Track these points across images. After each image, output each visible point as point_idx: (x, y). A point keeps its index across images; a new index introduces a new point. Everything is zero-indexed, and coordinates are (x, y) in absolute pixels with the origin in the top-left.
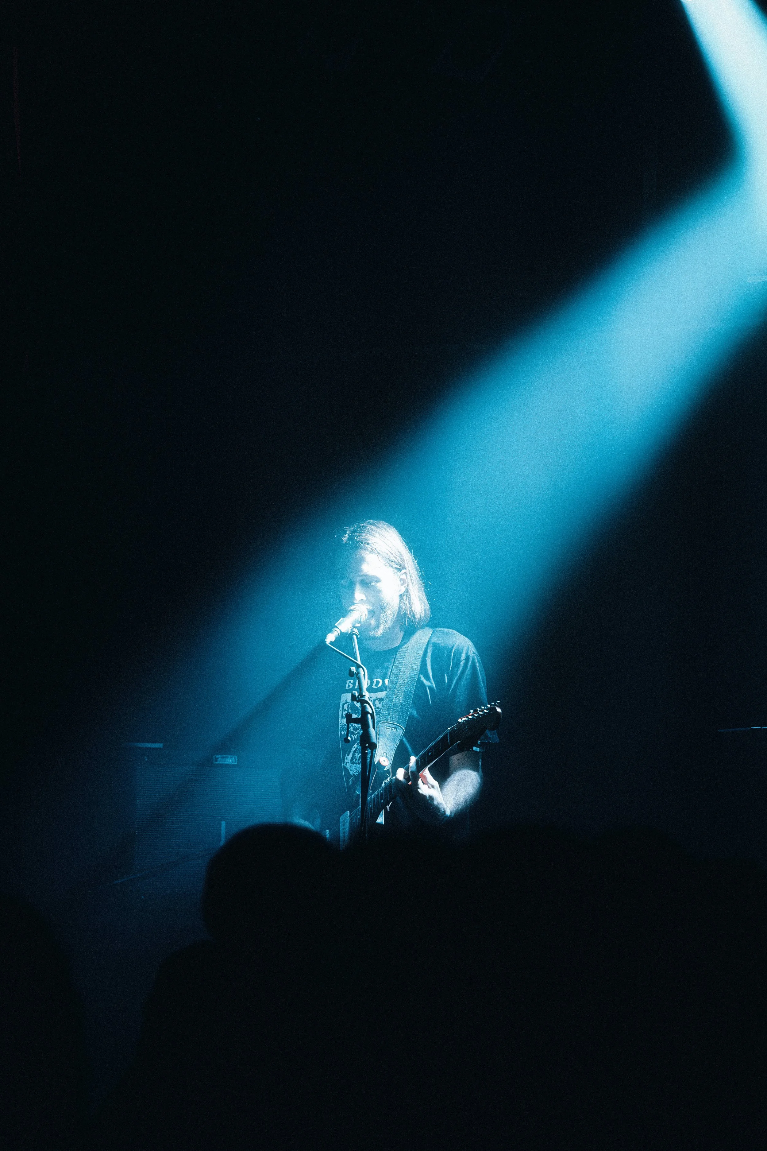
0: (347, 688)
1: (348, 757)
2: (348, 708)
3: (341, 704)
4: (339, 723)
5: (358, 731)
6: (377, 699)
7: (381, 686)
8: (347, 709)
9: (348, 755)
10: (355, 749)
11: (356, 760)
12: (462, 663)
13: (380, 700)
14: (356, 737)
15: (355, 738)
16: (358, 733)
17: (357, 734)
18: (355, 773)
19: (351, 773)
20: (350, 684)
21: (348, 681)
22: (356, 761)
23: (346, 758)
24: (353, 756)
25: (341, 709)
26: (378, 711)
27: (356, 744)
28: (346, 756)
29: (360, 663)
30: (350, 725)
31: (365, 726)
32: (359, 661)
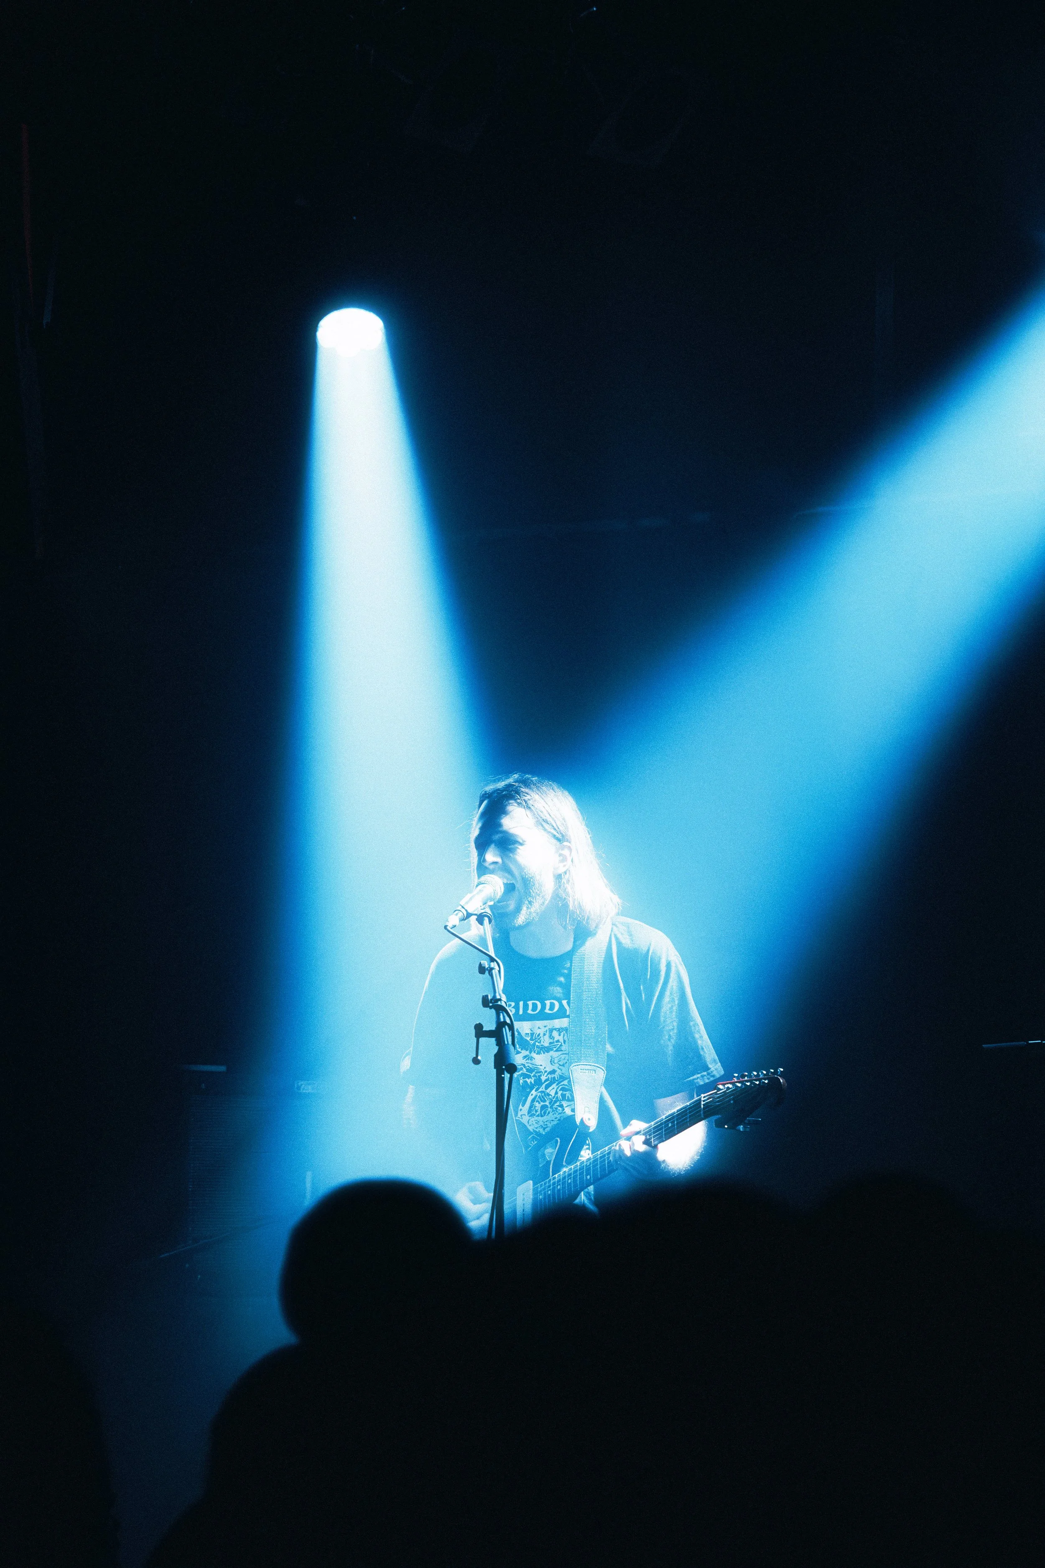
1: (523, 1108)
5: (534, 1073)
6: (555, 1029)
7: (557, 1011)
9: (523, 1106)
10: (533, 1096)
11: (536, 1111)
12: (663, 974)
13: (559, 1030)
15: (531, 1082)
16: (535, 1076)
17: (533, 1077)
18: (537, 1128)
19: (531, 1128)
22: (537, 1113)
23: (521, 1110)
24: (532, 1106)
26: (559, 1046)
27: (535, 1089)
28: (521, 1107)
29: (493, 955)
30: (481, 1039)
31: (500, 1042)
32: (492, 953)
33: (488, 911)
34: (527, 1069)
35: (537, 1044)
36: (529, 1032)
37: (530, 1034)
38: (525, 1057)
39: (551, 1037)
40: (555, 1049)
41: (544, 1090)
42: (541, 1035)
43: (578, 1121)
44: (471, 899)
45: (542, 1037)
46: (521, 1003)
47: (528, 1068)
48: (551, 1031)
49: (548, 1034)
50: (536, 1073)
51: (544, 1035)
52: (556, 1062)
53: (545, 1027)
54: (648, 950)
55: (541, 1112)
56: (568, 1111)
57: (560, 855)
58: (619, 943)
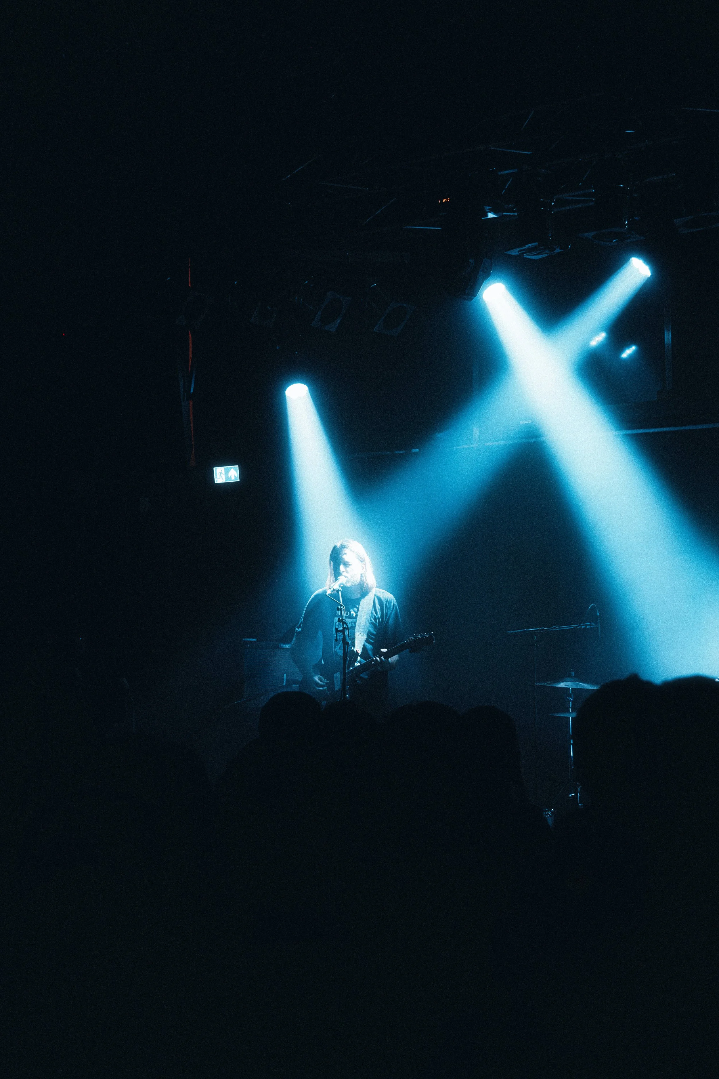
3: (333, 624)
10: (341, 644)
12: (391, 606)
29: (342, 604)
30: (338, 633)
31: (344, 634)
32: (342, 603)
33: (341, 589)
39: (351, 625)
43: (355, 651)
44: (335, 584)
54: (388, 599)
56: (353, 649)
57: (362, 567)
58: (379, 599)
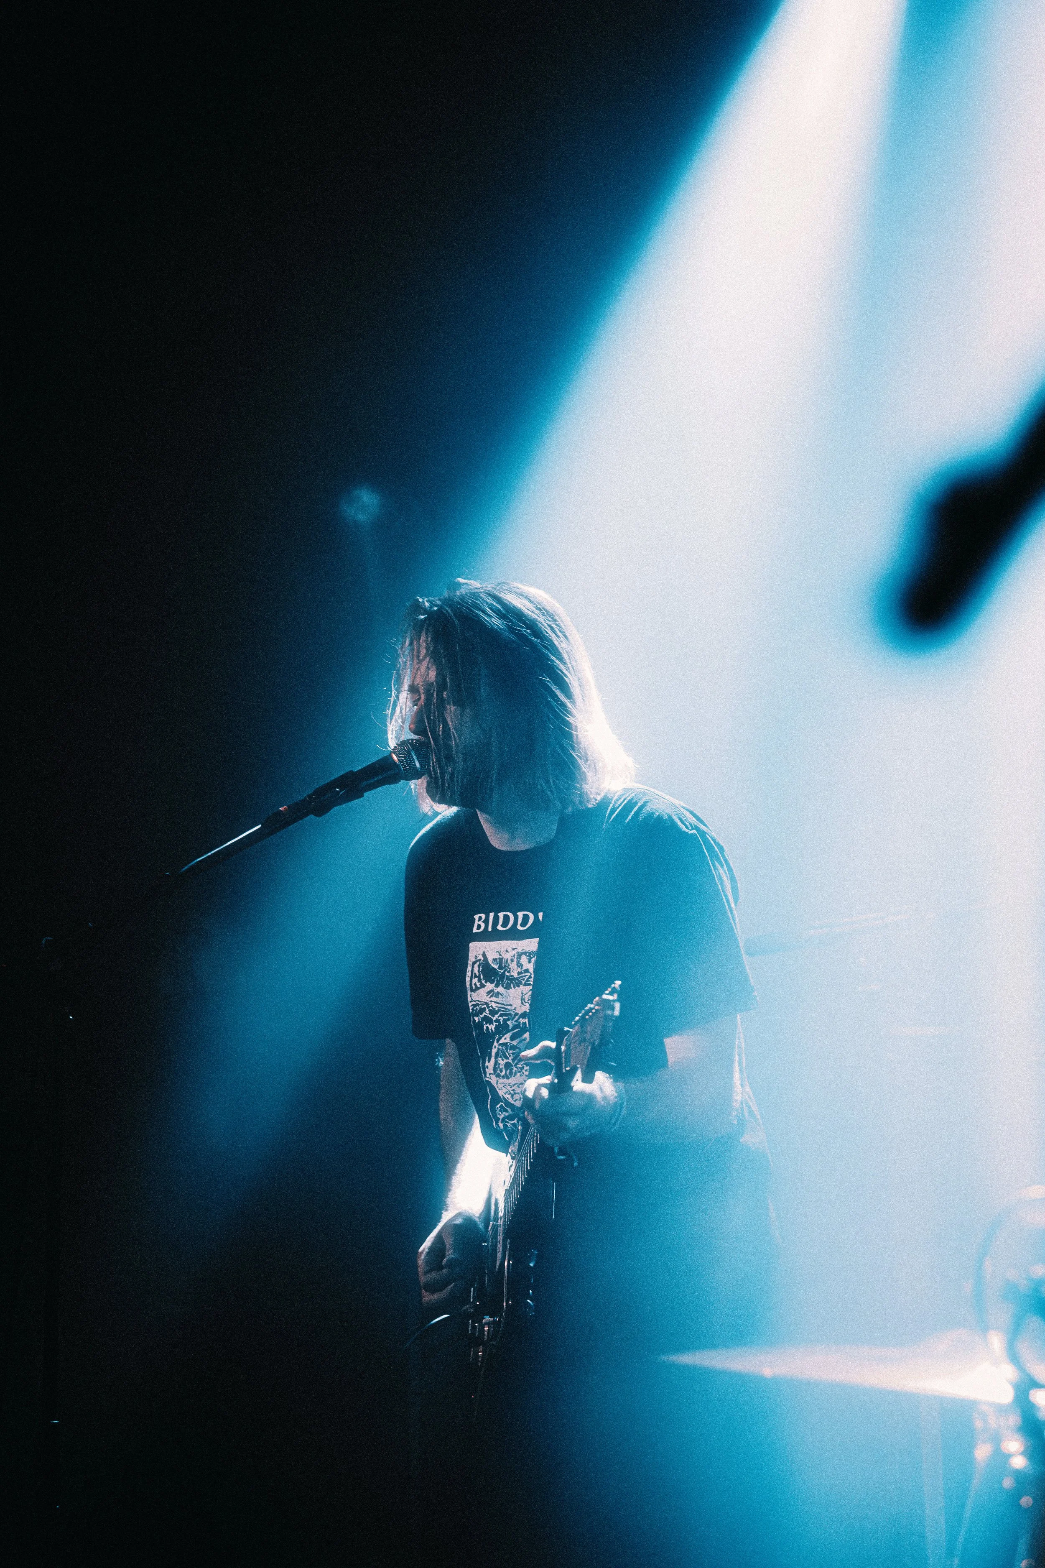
0: (475, 930)
1: (489, 1065)
2: (479, 971)
3: (470, 963)
4: (469, 1001)
5: (497, 1016)
6: (525, 953)
7: (531, 926)
8: (477, 974)
9: (489, 1062)
11: (501, 1071)
13: (530, 955)
14: (493, 1027)
15: (492, 1030)
16: (498, 1021)
17: (495, 1021)
18: (504, 1095)
19: (499, 1094)
20: (480, 923)
21: (476, 917)
22: (502, 1074)
23: (487, 1067)
24: (496, 1063)
25: (469, 974)
26: (527, 977)
27: (496, 1040)
28: (487, 1064)
34: (490, 1010)
35: (507, 974)
36: (497, 956)
37: (498, 960)
38: (489, 993)
40: (523, 982)
41: (508, 1040)
42: (509, 961)
45: (510, 964)
46: (492, 915)
47: (491, 1008)
48: (519, 956)
49: (515, 960)
50: (501, 1015)
51: (512, 961)
52: (526, 1001)
53: (513, 949)
55: (506, 1072)
